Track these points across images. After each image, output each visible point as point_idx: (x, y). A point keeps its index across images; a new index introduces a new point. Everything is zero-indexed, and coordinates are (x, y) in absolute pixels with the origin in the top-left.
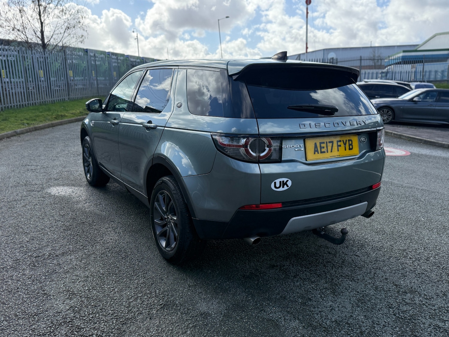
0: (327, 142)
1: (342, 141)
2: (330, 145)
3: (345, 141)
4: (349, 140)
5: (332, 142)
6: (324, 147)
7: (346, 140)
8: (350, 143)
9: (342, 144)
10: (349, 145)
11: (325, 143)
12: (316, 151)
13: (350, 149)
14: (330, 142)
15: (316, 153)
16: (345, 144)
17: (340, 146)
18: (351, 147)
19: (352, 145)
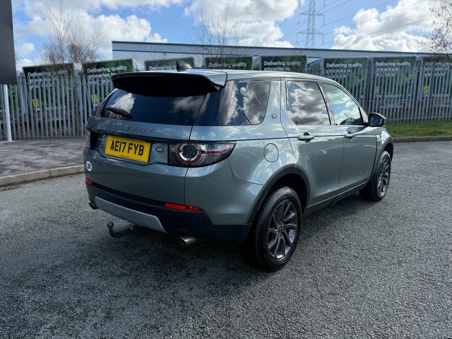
0: (121, 142)
1: (134, 145)
2: (123, 145)
3: (136, 146)
4: (141, 146)
5: (125, 143)
6: (118, 146)
7: (138, 145)
8: (142, 148)
9: (133, 147)
10: (140, 150)
11: (120, 142)
12: (112, 147)
13: (139, 154)
14: (123, 143)
15: (112, 149)
16: (136, 148)
17: (131, 149)
18: (141, 152)
19: (142, 150)
